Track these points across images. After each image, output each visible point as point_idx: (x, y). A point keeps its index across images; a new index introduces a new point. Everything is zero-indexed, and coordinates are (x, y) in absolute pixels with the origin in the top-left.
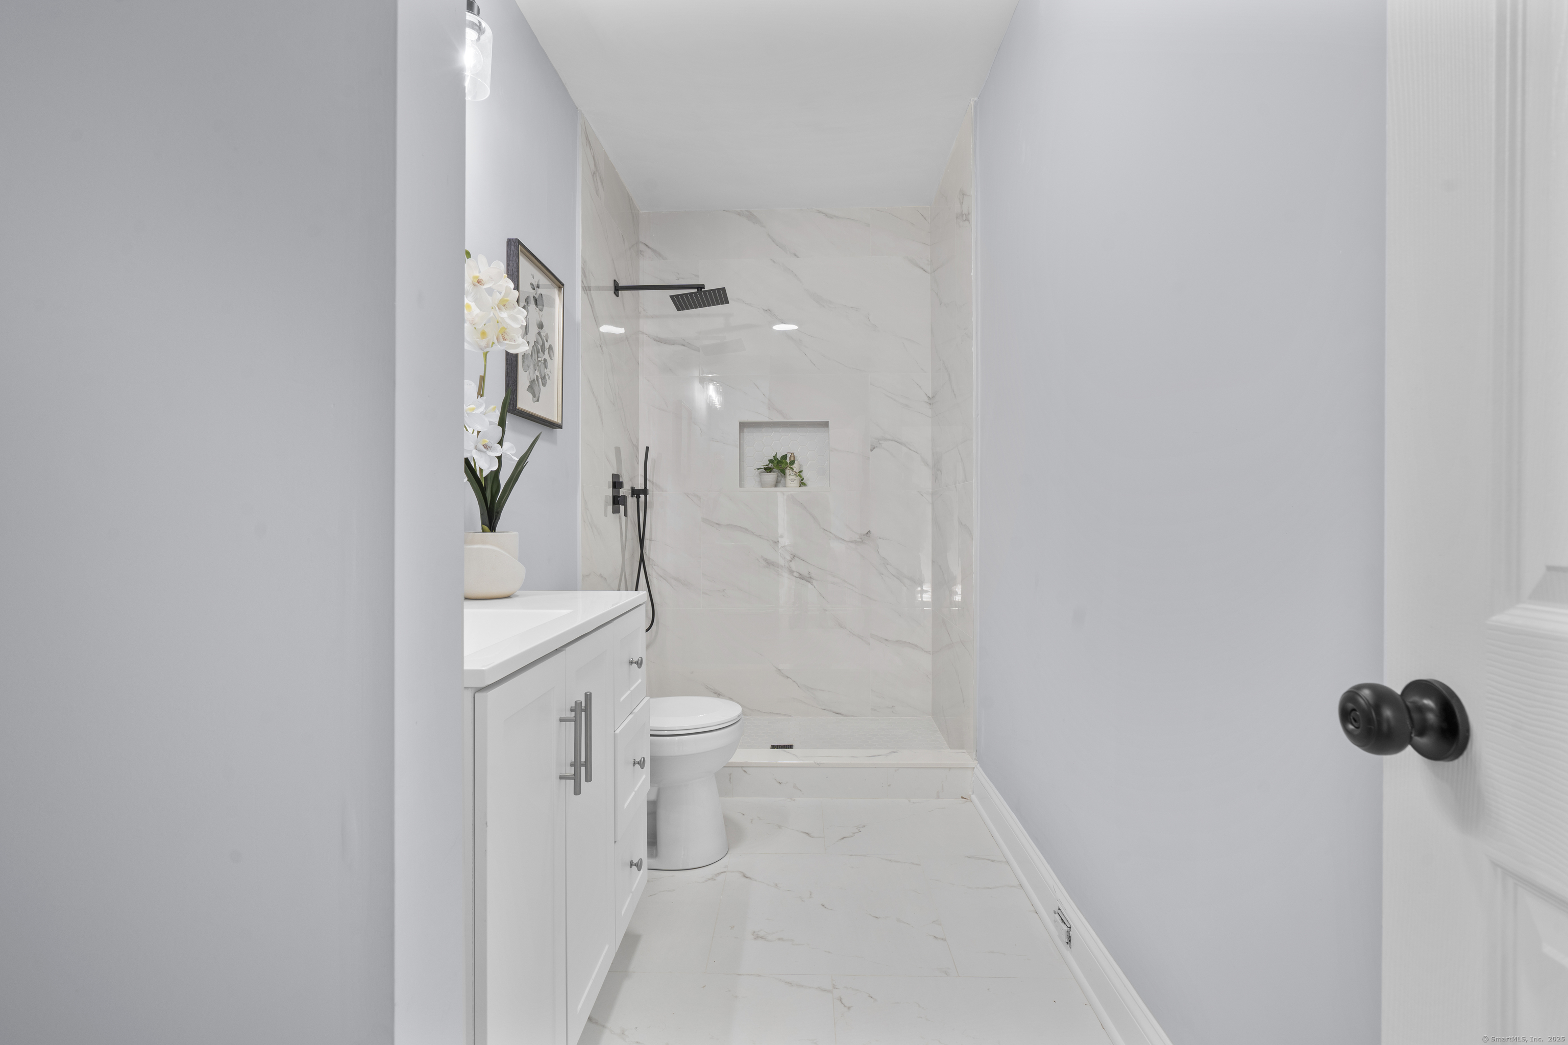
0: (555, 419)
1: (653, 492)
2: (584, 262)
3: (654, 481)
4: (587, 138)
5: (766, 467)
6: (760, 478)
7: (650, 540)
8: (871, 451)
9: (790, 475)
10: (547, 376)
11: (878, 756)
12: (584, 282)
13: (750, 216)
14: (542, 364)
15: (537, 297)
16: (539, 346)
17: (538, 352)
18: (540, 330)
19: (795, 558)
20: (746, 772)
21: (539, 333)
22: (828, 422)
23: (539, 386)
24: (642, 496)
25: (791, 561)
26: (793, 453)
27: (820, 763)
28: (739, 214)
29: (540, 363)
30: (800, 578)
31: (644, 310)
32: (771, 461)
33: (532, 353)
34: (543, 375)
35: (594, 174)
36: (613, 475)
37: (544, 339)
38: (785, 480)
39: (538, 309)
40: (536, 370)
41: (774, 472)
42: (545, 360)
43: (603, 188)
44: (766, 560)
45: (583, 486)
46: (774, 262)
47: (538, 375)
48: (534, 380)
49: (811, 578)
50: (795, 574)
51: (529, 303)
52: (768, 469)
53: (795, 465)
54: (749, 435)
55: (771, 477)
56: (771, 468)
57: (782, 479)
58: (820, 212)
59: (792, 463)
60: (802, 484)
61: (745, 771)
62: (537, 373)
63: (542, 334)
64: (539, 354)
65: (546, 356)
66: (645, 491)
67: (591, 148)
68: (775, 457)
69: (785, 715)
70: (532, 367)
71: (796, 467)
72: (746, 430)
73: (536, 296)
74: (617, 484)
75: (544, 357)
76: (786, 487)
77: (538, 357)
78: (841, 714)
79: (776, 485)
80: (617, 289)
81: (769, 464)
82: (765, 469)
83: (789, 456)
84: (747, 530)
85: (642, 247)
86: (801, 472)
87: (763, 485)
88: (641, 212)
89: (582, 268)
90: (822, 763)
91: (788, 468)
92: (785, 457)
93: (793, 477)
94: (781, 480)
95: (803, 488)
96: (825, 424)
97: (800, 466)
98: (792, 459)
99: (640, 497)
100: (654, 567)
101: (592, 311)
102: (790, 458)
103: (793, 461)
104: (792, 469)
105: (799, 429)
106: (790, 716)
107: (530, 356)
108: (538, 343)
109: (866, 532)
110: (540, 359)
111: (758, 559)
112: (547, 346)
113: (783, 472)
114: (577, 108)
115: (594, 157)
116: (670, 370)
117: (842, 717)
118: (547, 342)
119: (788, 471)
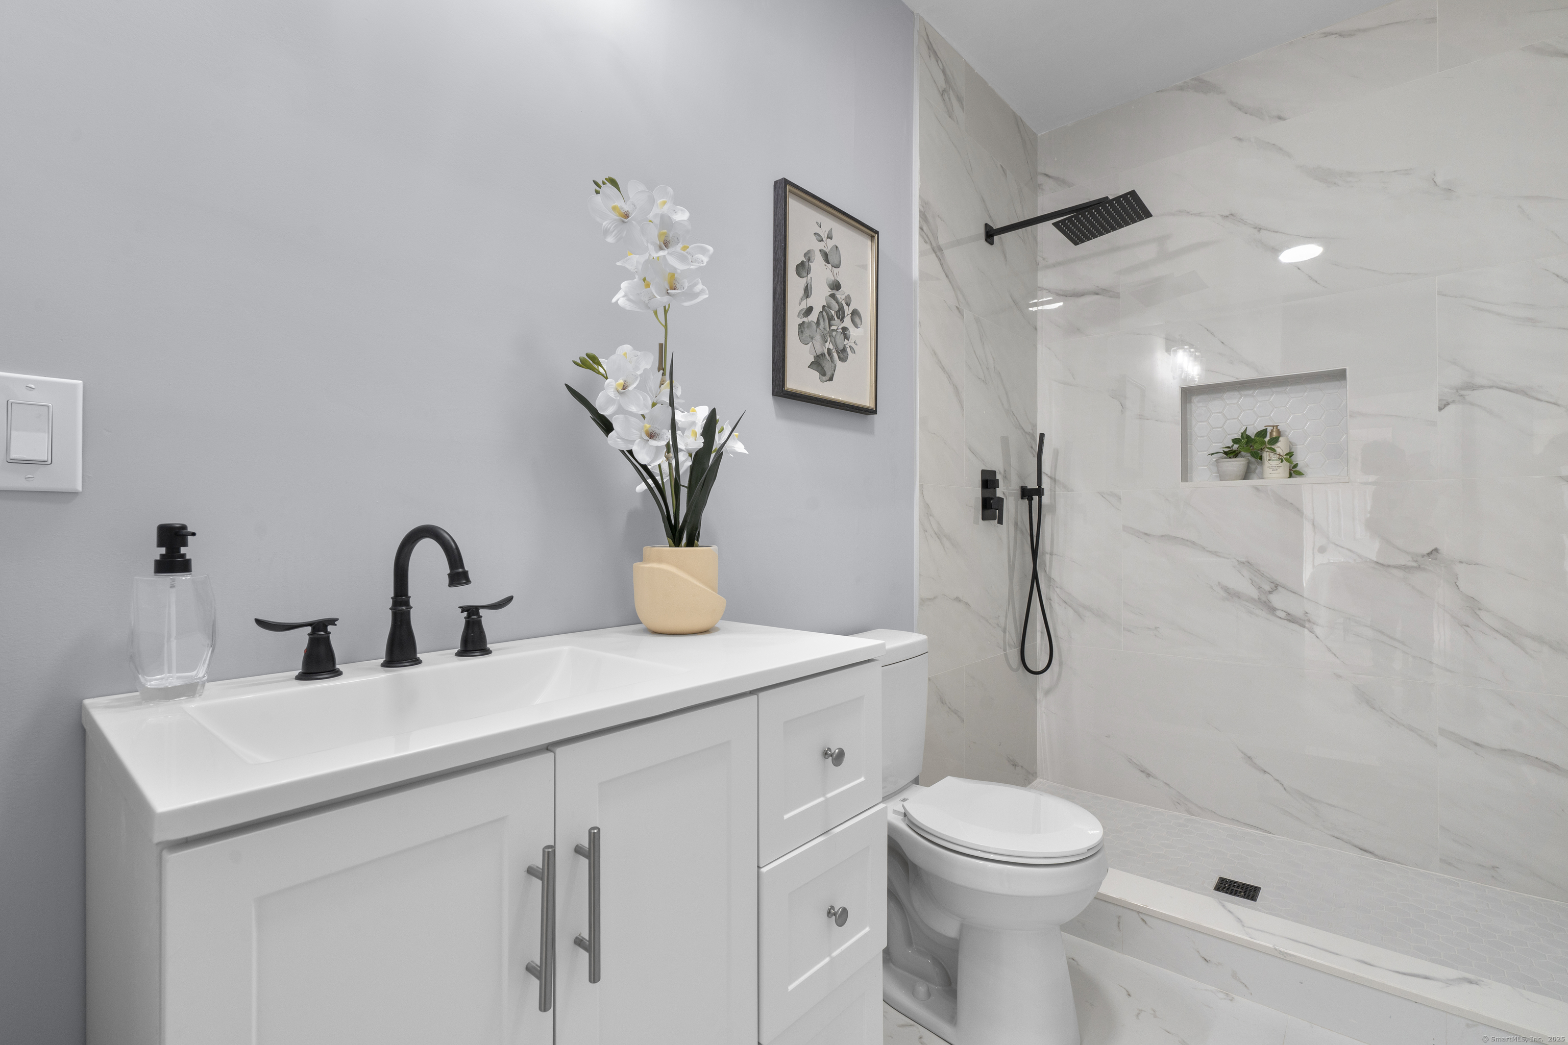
0: (867, 403)
1: (1055, 492)
2: (924, 204)
3: (1057, 478)
4: (930, 47)
5: (1227, 450)
6: (1218, 467)
7: (1051, 554)
8: (1440, 409)
9: (1269, 460)
10: (848, 350)
11: (1426, 978)
12: (925, 228)
13: (1201, 85)
14: (839, 334)
15: (827, 250)
16: (833, 312)
17: (831, 319)
18: (834, 292)
19: (1279, 588)
20: (1146, 923)
21: (833, 296)
22: (1344, 371)
23: (832, 361)
24: (1036, 498)
25: (1270, 592)
26: (1277, 426)
27: (1286, 953)
28: (1181, 88)
29: (834, 333)
30: (1289, 621)
31: (1044, 259)
32: (1235, 441)
33: (818, 320)
34: (841, 347)
35: (943, 93)
36: (983, 472)
37: (843, 302)
38: (1262, 468)
39: (829, 266)
40: (826, 342)
41: (1243, 457)
42: (845, 329)
43: (963, 108)
44: (1226, 590)
45: (921, 487)
46: (1240, 140)
47: (831, 347)
48: (823, 355)
49: (1309, 621)
50: (1279, 613)
51: (812, 259)
52: (1231, 454)
53: (1279, 444)
54: (1198, 406)
55: (1237, 465)
56: (1235, 451)
57: (1259, 467)
58: (1326, 35)
59: (1275, 440)
60: (1294, 472)
61: (1143, 920)
62: (829, 345)
63: (838, 296)
64: (832, 322)
65: (847, 323)
66: (1039, 492)
67: (937, 58)
68: (1244, 434)
69: (1261, 829)
70: (818, 337)
71: (1281, 447)
72: (1195, 399)
73: (824, 249)
74: (989, 481)
75: (843, 325)
76: (1263, 478)
77: (830, 326)
78: (1370, 852)
79: (1246, 476)
80: (990, 234)
81: (1232, 446)
82: (1225, 453)
83: (1269, 429)
84: (1194, 543)
85: (1041, 179)
86: (1290, 454)
87: (1222, 477)
88: (1039, 135)
89: (920, 211)
90: (1291, 955)
91: (1267, 450)
92: (1262, 434)
93: (1275, 463)
94: (1256, 469)
95: (1296, 480)
96: (1340, 375)
97: (1291, 444)
98: (1275, 435)
99: (1032, 499)
100: (1056, 589)
101: (941, 265)
102: (1271, 433)
103: (1275, 438)
104: (1273, 450)
105: (1289, 388)
106: (1270, 833)
107: (814, 326)
108: (829, 307)
109: (1429, 550)
110: (832, 328)
111: (1212, 587)
112: (848, 310)
113: (1258, 456)
114: (913, 13)
115: (944, 71)
116: (1079, 329)
117: (1375, 859)
118: (848, 305)
119: (1266, 455)
